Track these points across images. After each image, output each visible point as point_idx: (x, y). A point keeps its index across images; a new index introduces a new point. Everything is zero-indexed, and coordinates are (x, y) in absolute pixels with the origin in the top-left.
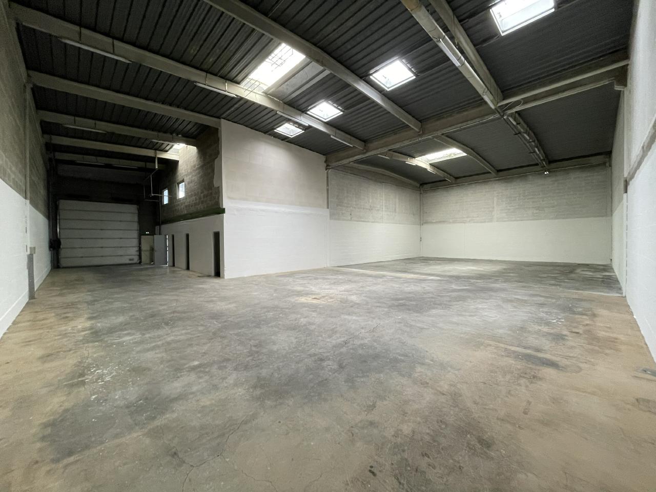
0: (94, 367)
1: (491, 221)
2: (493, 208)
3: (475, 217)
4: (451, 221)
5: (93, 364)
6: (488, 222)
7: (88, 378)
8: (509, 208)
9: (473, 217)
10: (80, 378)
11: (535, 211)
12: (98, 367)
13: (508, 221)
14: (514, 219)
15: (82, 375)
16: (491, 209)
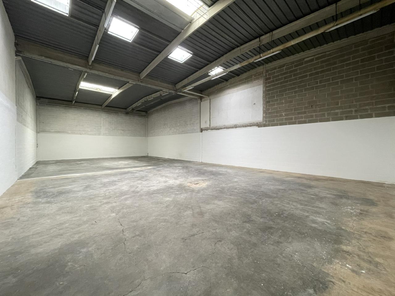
0: (354, 214)
1: (99, 134)
2: (101, 127)
3: (89, 131)
4: (69, 132)
5: (354, 216)
6: (97, 135)
7: (359, 211)
8: (109, 128)
9: (88, 131)
10: (362, 213)
11: (122, 132)
12: (351, 213)
13: (109, 136)
14: (112, 135)
15: (361, 214)
16: (99, 128)
